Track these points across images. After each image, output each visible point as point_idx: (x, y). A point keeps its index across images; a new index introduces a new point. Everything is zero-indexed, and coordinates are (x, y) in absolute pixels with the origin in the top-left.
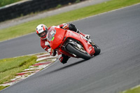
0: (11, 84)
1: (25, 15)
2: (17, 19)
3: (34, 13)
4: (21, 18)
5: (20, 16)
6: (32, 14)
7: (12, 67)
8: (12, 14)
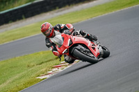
0: (48, 76)
1: (60, 7)
2: (52, 12)
3: (69, 5)
4: (57, 10)
5: (55, 9)
6: (67, 7)
7: (49, 59)
8: (48, 7)
